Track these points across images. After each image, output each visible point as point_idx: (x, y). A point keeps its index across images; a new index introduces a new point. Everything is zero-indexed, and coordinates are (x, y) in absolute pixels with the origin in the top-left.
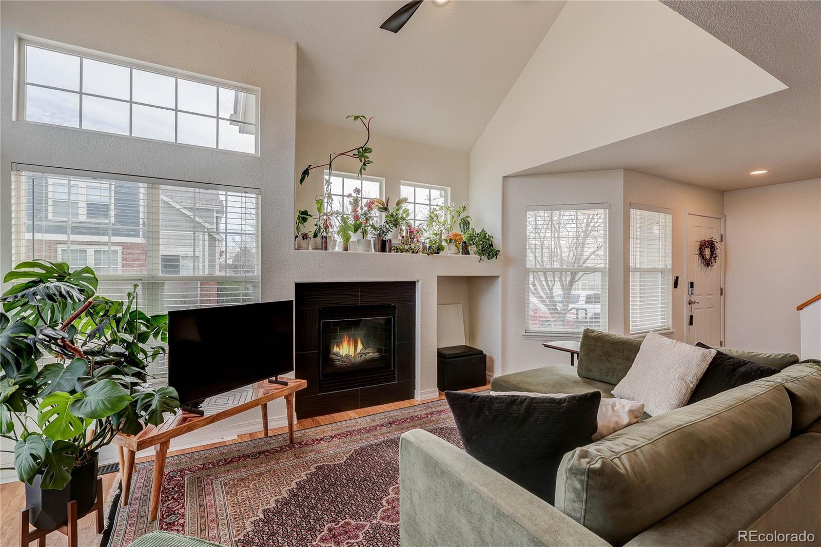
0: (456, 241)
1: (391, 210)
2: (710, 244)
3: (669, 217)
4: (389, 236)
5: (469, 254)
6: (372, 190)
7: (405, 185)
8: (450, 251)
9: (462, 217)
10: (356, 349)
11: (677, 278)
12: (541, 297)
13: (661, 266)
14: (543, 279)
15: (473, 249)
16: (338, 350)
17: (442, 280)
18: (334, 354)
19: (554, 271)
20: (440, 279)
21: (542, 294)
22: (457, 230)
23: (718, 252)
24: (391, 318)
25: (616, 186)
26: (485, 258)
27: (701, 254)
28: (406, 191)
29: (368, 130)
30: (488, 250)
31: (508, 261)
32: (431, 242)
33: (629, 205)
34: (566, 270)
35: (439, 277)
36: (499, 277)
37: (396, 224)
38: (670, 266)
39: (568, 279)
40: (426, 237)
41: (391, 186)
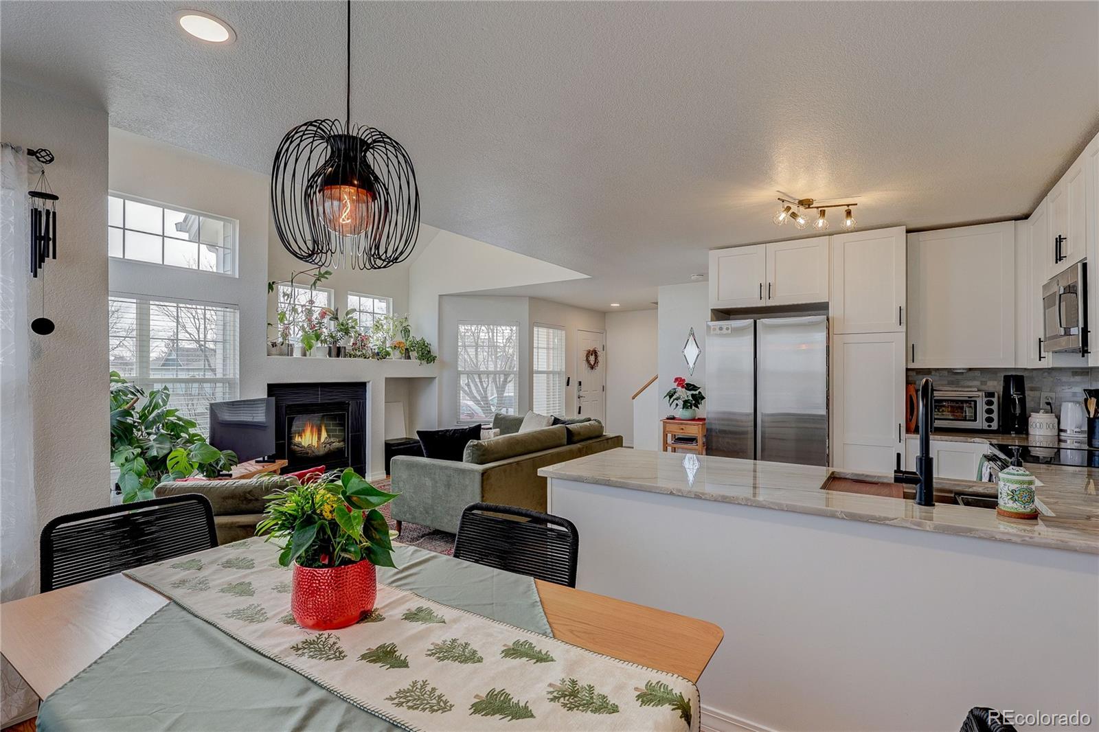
0: (399, 347)
1: (341, 319)
2: (595, 353)
3: (564, 332)
4: (341, 344)
5: (410, 359)
6: (321, 299)
7: (351, 295)
8: (395, 356)
9: (404, 325)
10: (319, 438)
11: (569, 378)
12: (478, 401)
13: (557, 369)
14: (477, 380)
15: (413, 354)
16: (300, 440)
17: (389, 381)
18: (295, 445)
19: (488, 373)
20: (387, 380)
21: (476, 395)
22: (399, 338)
23: (599, 358)
24: (345, 413)
25: (524, 309)
26: (424, 362)
27: (588, 361)
28: (353, 301)
30: (426, 355)
31: (443, 365)
32: (379, 348)
33: (533, 324)
34: (499, 373)
35: (386, 378)
36: (435, 378)
37: (347, 332)
38: (564, 370)
39: (501, 380)
40: (374, 343)
41: (340, 297)
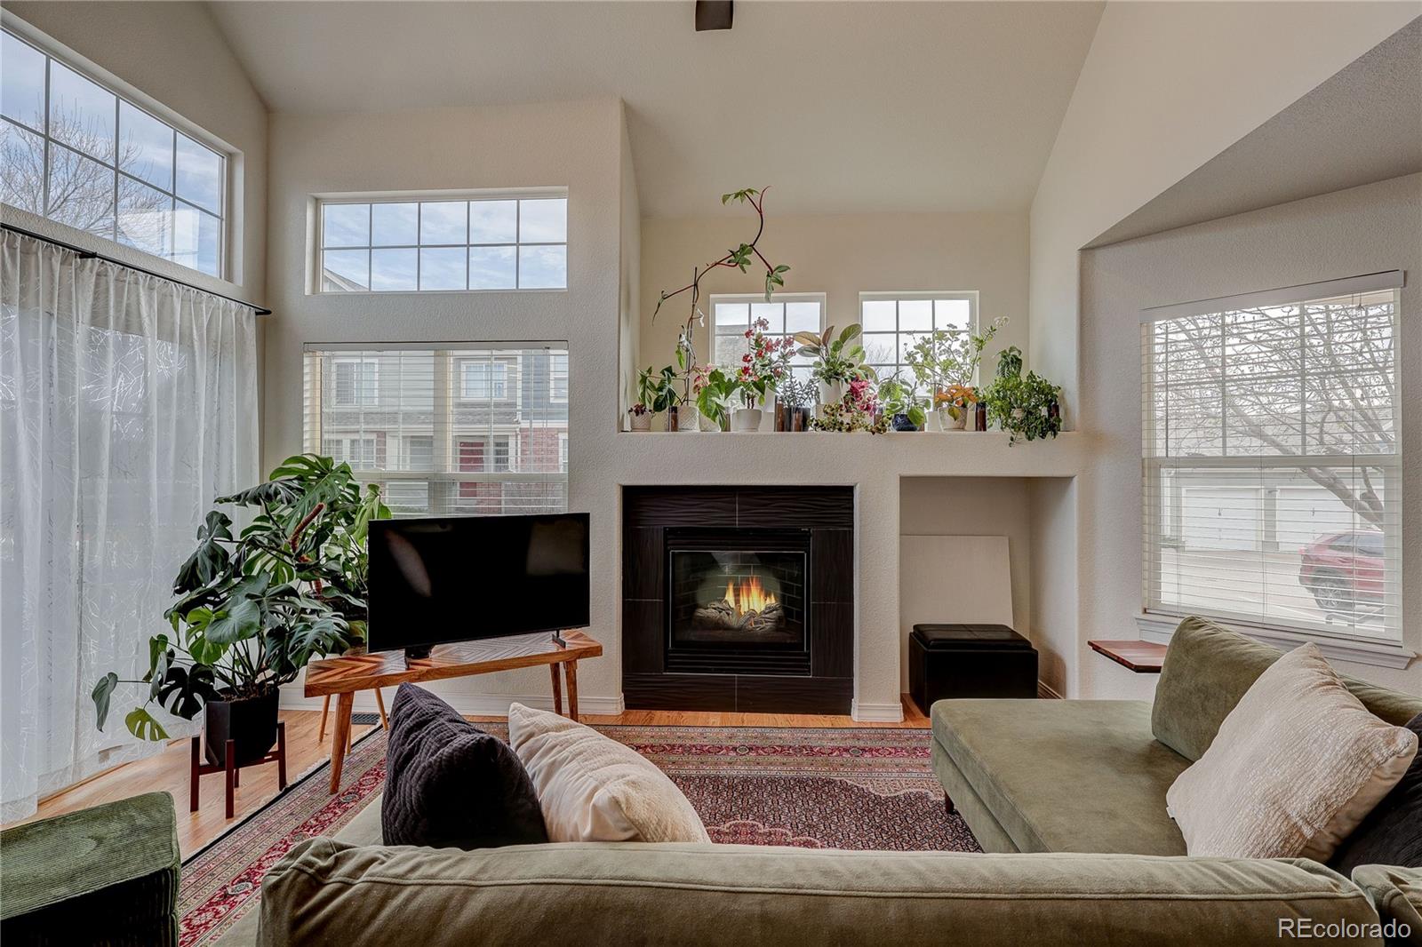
5: (986, 429)
7: (870, 299)
20: (905, 481)
24: (803, 554)
26: (1023, 437)
29: (760, 212)
31: (1094, 440)
35: (903, 478)
36: (1072, 478)
